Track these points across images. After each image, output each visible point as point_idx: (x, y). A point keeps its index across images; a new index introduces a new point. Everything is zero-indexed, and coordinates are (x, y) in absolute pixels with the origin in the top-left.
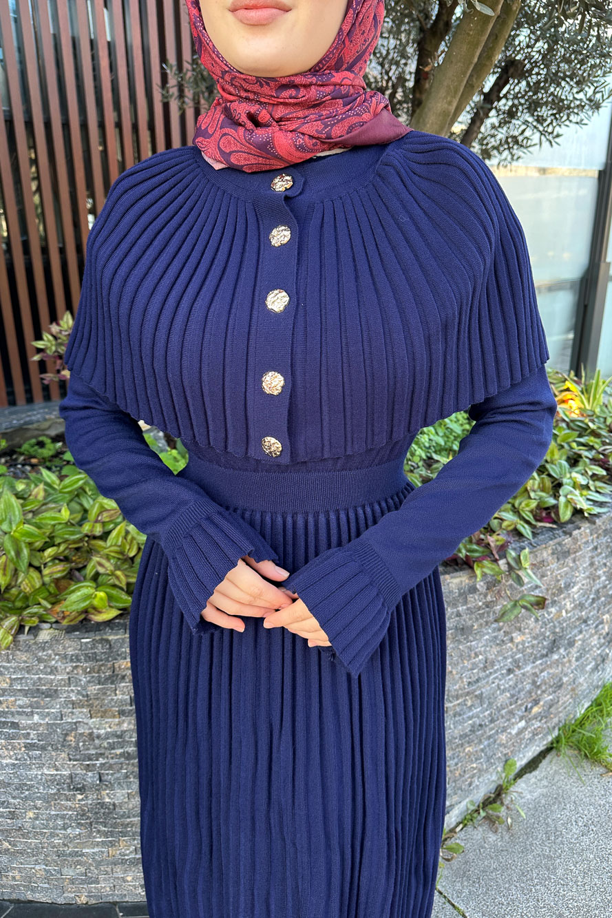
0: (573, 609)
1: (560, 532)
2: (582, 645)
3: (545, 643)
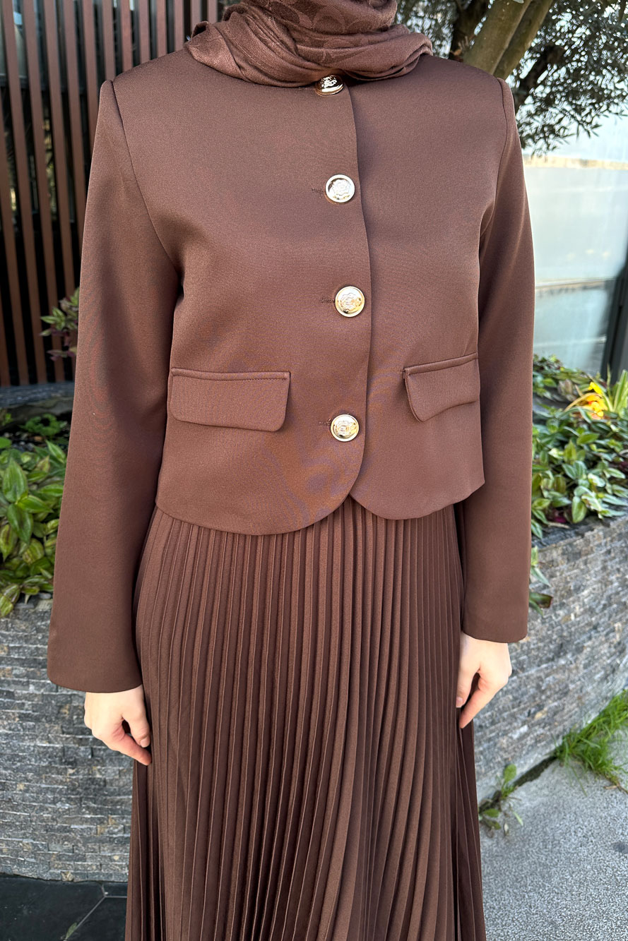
0: (583, 613)
1: (572, 533)
2: (591, 652)
3: (552, 647)
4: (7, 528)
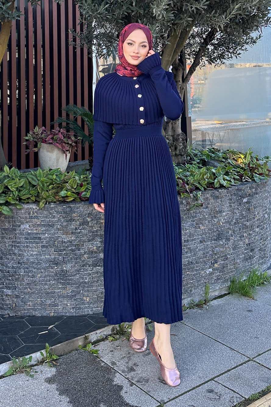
1: (214, 190)
4: (39, 187)
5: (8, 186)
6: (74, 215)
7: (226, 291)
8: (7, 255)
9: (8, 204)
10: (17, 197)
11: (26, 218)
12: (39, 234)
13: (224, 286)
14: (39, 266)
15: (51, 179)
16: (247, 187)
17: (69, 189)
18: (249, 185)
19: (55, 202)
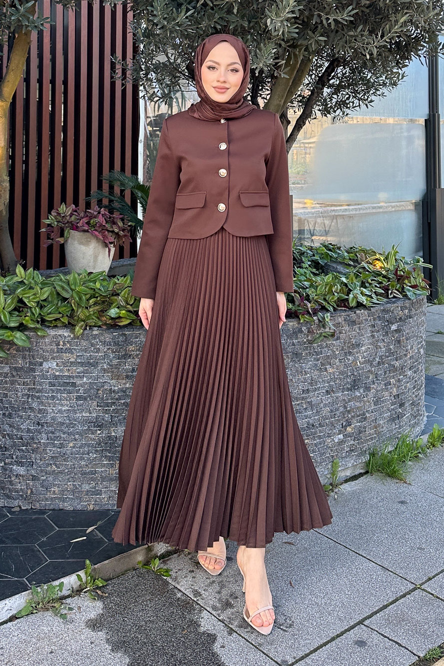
1: (349, 311)
4: (73, 301)
5: (23, 298)
6: (131, 348)
7: (361, 469)
8: (19, 410)
9: (23, 328)
10: (38, 316)
11: (52, 351)
12: (73, 377)
13: (360, 461)
14: (72, 430)
15: (92, 289)
16: (398, 307)
17: (122, 306)
18: (400, 304)
19: (99, 327)
